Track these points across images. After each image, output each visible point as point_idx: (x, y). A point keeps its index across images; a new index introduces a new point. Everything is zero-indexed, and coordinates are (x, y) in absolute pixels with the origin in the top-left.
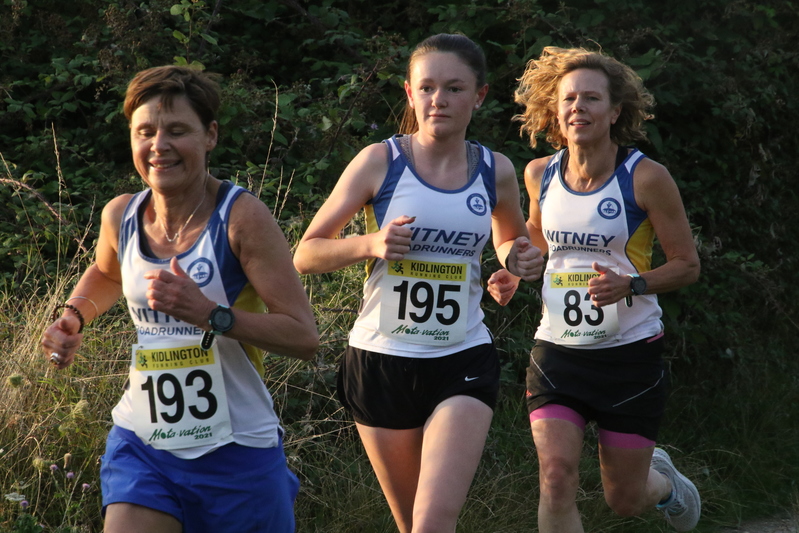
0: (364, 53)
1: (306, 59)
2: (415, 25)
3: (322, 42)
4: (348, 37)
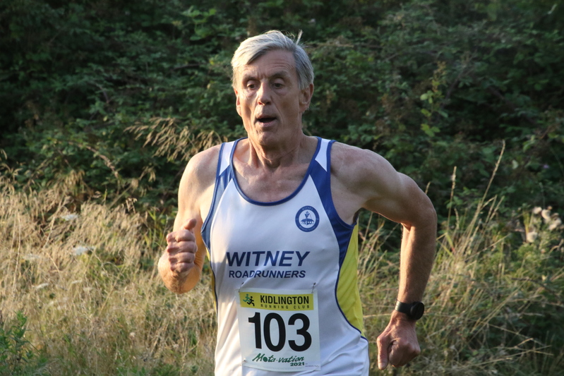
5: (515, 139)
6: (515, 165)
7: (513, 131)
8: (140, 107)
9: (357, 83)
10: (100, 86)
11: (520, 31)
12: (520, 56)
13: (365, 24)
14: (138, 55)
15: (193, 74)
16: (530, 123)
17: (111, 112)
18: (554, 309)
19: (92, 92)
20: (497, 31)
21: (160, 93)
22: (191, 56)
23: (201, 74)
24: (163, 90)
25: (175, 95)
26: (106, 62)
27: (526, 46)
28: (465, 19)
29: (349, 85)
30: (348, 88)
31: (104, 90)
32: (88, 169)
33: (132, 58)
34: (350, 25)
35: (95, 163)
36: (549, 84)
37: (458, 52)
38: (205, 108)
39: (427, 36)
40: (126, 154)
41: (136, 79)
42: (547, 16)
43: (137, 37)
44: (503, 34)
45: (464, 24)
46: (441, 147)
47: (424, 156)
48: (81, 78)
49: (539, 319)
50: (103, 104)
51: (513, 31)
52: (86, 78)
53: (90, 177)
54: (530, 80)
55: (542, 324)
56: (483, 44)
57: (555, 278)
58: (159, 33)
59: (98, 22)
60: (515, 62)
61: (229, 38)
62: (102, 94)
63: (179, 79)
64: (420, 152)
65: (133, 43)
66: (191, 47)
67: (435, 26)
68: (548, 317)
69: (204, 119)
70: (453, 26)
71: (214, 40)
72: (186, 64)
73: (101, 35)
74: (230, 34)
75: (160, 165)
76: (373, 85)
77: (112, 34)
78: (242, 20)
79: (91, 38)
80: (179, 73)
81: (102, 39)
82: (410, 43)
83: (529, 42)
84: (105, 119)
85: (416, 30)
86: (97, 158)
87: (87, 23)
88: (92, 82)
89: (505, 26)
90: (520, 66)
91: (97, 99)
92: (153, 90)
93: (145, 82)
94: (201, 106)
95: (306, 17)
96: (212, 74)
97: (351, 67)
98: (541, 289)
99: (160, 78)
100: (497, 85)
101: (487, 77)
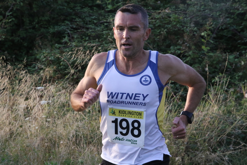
6: (243, 63)
8: (84, 39)
9: (175, 28)
10: (68, 30)
14: (85, 17)
17: (71, 41)
19: (64, 33)
20: (237, 5)
21: (92, 33)
24: (94, 32)
25: (99, 34)
26: (71, 21)
29: (172, 29)
30: (171, 30)
31: (70, 32)
37: (220, 14)
39: (206, 8)
44: (240, 6)
46: (210, 56)
47: (203, 59)
48: (61, 27)
50: (69, 38)
51: (245, 5)
52: (63, 27)
56: (232, 11)
58: (95, 8)
59: (70, 4)
60: (245, 18)
62: (68, 33)
63: (101, 27)
64: (201, 58)
65: (84, 12)
67: (211, 4)
72: (104, 21)
76: (182, 29)
77: (75, 9)
82: (200, 11)
84: (69, 44)
85: (202, 5)
89: (242, 3)
91: (66, 36)
92: (89, 32)
93: (86, 29)
97: (173, 21)
99: (94, 27)
100: (236, 28)
101: (232, 25)
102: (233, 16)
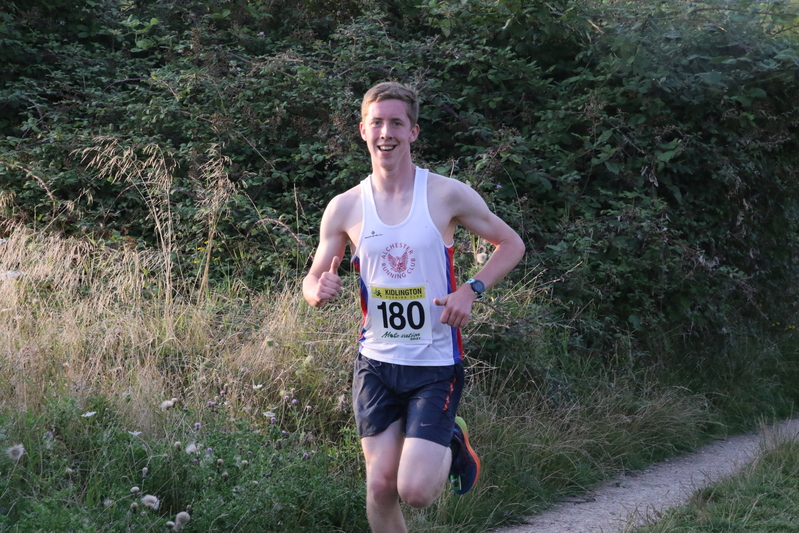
0: (494, 140)
1: (457, 144)
2: (527, 123)
3: (467, 134)
4: (484, 130)
5: (469, 158)
7: (469, 150)
8: (78, 124)
9: (308, 100)
10: (33, 101)
11: (473, 48)
12: (473, 73)
13: (316, 38)
14: (74, 68)
15: (134, 89)
16: (484, 142)
17: (45, 129)
18: (503, 331)
19: (25, 108)
20: (450, 46)
21: (99, 109)
22: (132, 70)
23: (142, 89)
24: (102, 106)
25: (115, 111)
26: (39, 75)
27: (479, 62)
28: (419, 34)
29: (300, 102)
30: (299, 105)
31: (37, 105)
32: (20, 190)
33: (68, 72)
34: (301, 38)
35: (27, 183)
36: (503, 101)
37: (411, 68)
38: (147, 126)
39: (379, 51)
40: (62, 174)
41: (73, 94)
42: (501, 31)
43: (73, 49)
44: (456, 50)
45: (418, 39)
48: (13, 92)
49: (489, 341)
50: (36, 120)
51: (466, 46)
52: (18, 93)
53: (23, 199)
54: (485, 98)
55: (492, 346)
56: (437, 60)
57: (505, 299)
58: (97, 45)
59: (30, 32)
60: (469, 79)
61: (172, 51)
62: (34, 109)
63: (119, 94)
65: (69, 55)
66: (132, 60)
67: (388, 41)
68: (498, 339)
69: (147, 136)
70: (407, 41)
71: (156, 53)
72: (127, 78)
73: (33, 47)
74: (174, 46)
75: (100, 186)
76: (325, 102)
77: (45, 45)
78: (186, 32)
79: (23, 49)
80: (119, 87)
81: (34, 51)
82: (363, 58)
83: (482, 59)
84: (39, 137)
85: (369, 44)
86: (30, 178)
87: (18, 34)
88: (23, 97)
89: (459, 42)
90: (474, 82)
91: (29, 115)
92: (90, 106)
93: (83, 97)
94: (143, 123)
95: (255, 29)
96: (154, 89)
98: (491, 311)
99: (99, 93)
100: (451, 103)
101: (441, 94)
102: (440, 73)
